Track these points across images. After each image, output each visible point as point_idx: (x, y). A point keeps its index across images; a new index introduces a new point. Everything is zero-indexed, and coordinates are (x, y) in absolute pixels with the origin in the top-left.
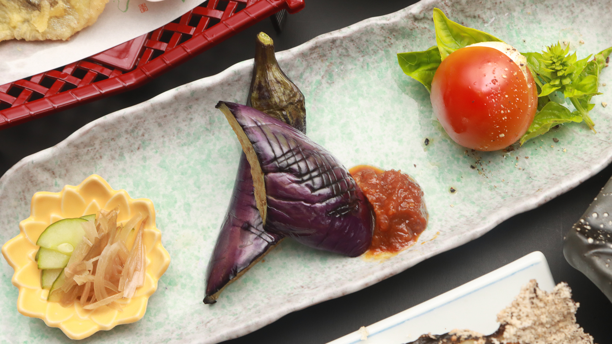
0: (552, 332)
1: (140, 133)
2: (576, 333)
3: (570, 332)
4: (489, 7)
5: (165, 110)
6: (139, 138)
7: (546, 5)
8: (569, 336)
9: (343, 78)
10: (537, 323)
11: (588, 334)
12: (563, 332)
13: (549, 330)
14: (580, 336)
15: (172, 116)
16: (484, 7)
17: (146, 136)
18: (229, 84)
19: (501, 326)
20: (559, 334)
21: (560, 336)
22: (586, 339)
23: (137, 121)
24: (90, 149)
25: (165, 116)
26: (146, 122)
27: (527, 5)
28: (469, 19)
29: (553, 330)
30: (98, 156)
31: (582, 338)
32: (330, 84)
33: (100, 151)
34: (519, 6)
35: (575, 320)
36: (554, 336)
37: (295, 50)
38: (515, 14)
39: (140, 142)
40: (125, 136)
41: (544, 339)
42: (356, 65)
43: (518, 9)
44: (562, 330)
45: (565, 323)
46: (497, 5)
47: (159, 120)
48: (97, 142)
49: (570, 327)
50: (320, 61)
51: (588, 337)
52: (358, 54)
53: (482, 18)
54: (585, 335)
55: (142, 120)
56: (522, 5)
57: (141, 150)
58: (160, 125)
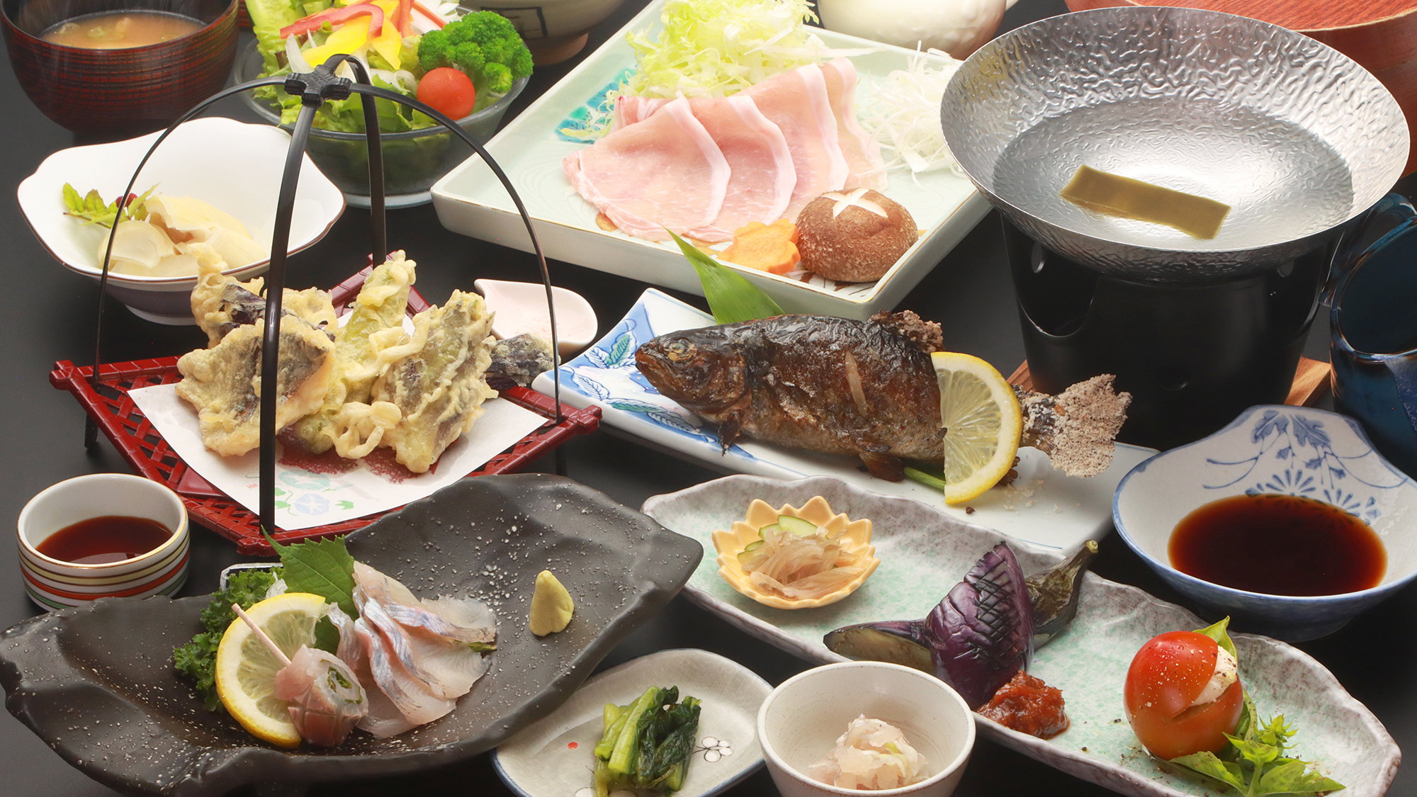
1: (937, 541)
4: (1289, 684)
5: (970, 538)
6: (932, 544)
7: (1335, 723)
9: (1121, 640)
15: (971, 549)
16: (1285, 681)
17: (939, 547)
18: (1034, 561)
23: (944, 528)
24: (892, 518)
25: (966, 544)
26: (949, 536)
27: (1320, 711)
28: (1264, 682)
30: (891, 530)
32: (1107, 634)
33: (897, 528)
34: (1314, 706)
37: (1106, 582)
38: (1305, 712)
39: (929, 548)
40: (925, 533)
42: (1141, 639)
43: (1311, 708)
46: (1297, 689)
47: (959, 543)
48: (902, 518)
50: (1118, 608)
52: (1151, 631)
53: (1275, 690)
55: (948, 531)
56: (1316, 707)
57: (924, 555)
58: (956, 548)
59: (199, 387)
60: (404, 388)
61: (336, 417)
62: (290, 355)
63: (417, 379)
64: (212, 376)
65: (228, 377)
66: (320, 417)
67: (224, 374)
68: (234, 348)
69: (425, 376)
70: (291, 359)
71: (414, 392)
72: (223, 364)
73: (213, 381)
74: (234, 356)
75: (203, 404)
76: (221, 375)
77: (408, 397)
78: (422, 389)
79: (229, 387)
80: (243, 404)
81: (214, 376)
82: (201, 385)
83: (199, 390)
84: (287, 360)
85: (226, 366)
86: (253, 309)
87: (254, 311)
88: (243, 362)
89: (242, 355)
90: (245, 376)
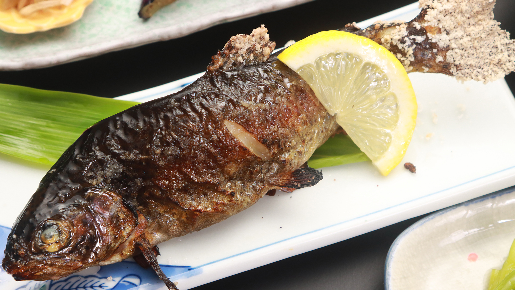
0: (471, 24)
2: (493, 26)
3: (487, 26)
8: (487, 29)
10: (457, 11)
11: (505, 30)
12: (481, 24)
13: (468, 21)
14: (498, 33)
19: (423, 10)
20: (477, 27)
21: (479, 28)
22: (503, 35)
29: (472, 21)
31: (499, 35)
35: (493, 16)
36: (472, 28)
41: (463, 29)
44: (480, 22)
45: (483, 16)
49: (488, 21)
51: (505, 33)
54: (502, 31)
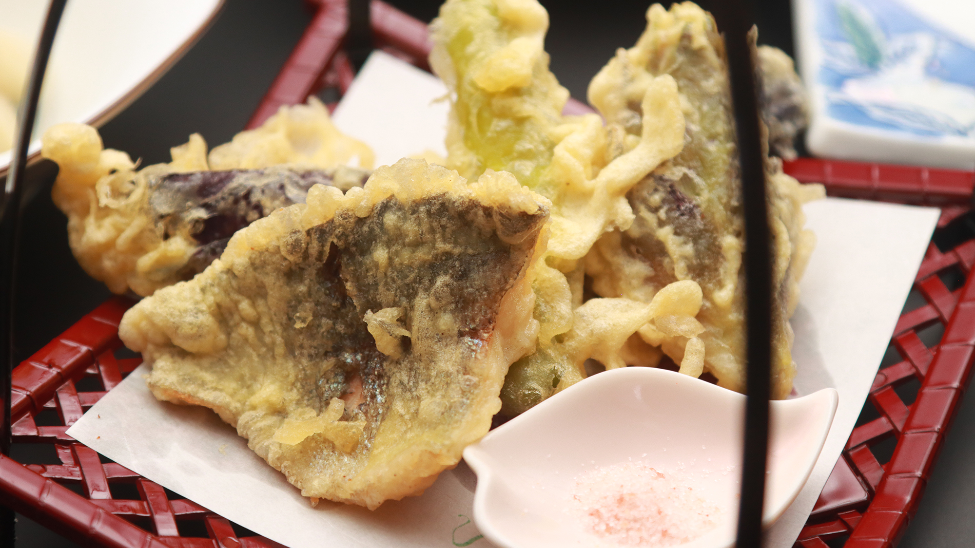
59: (202, 368)
60: (681, 239)
61: (571, 344)
62: (442, 246)
63: (697, 212)
64: (222, 337)
65: (268, 328)
66: (546, 358)
67: (256, 324)
68: (264, 264)
69: (710, 201)
70: (448, 255)
71: (703, 242)
72: (245, 306)
73: (228, 347)
74: (270, 280)
75: (235, 405)
76: (247, 330)
77: (698, 253)
78: (716, 229)
79: (280, 350)
80: (340, 379)
81: (228, 334)
82: (205, 362)
83: (207, 376)
84: (436, 257)
85: (253, 305)
86: (231, 199)
87: (236, 201)
88: (302, 288)
89: (291, 274)
90: (316, 316)
